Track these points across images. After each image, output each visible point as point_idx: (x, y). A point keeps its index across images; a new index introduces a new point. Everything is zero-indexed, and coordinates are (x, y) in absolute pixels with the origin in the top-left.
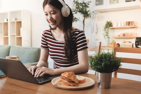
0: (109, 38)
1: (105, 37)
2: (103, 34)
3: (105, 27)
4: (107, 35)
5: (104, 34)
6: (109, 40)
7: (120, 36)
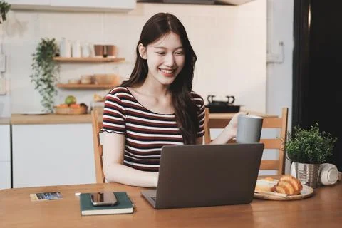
0: (53, 90)
1: (39, 85)
2: (31, 76)
3: (37, 56)
4: (44, 81)
5: (36, 78)
6: (52, 94)
7: (80, 82)
